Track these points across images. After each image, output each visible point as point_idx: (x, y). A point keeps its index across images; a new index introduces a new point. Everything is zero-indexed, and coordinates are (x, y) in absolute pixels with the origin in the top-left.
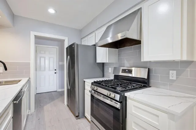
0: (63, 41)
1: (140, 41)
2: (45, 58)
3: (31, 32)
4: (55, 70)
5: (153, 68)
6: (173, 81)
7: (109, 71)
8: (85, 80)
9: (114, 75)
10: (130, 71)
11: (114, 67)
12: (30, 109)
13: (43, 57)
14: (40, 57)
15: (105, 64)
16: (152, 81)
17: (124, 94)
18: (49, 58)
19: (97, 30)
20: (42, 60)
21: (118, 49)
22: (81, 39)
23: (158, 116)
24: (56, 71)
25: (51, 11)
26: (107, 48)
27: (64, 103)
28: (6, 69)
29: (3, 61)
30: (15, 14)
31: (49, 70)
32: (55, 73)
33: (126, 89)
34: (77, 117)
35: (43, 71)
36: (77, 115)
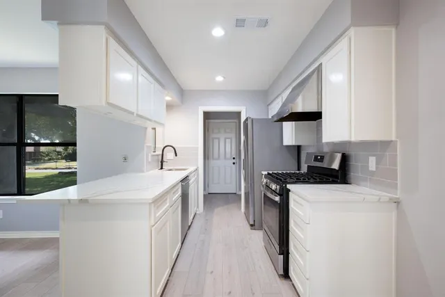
0: (239, 114)
1: (321, 113)
2: (219, 139)
3: (200, 108)
4: (234, 158)
5: (352, 152)
6: (372, 173)
9: (307, 165)
11: (307, 153)
13: (216, 138)
14: (213, 139)
15: (302, 148)
16: (353, 174)
17: (286, 186)
18: (225, 139)
20: (216, 142)
21: (315, 122)
24: (234, 161)
26: (294, 122)
27: (241, 209)
28: (176, 155)
29: (174, 146)
30: (184, 89)
31: (225, 158)
32: (234, 163)
34: (252, 225)
35: (216, 159)
36: (252, 223)
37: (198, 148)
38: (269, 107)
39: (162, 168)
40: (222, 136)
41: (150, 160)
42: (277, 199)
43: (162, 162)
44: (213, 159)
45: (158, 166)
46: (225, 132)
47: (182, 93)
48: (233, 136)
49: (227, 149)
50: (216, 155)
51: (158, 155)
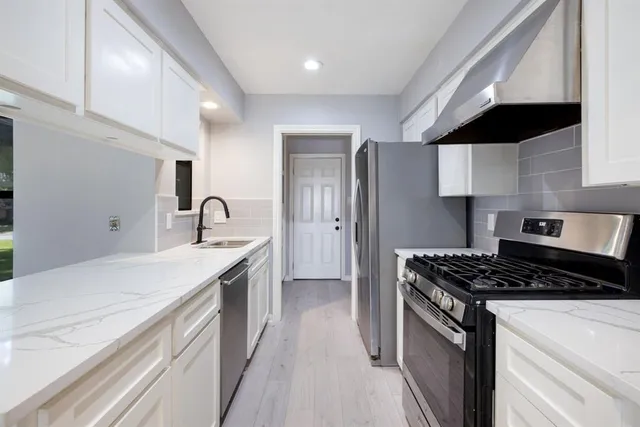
1: (580, 106)
2: (312, 186)
3: (275, 126)
4: (337, 220)
7: (486, 226)
8: (397, 251)
9: (497, 239)
10: (554, 228)
11: (499, 213)
12: (271, 312)
13: (308, 185)
14: (301, 186)
18: (323, 187)
19: (439, 87)
20: (307, 192)
21: (518, 145)
22: (402, 123)
23: (581, 399)
24: (338, 224)
25: (311, 65)
26: (470, 145)
27: (350, 313)
28: (228, 216)
30: (246, 92)
31: (323, 219)
32: (337, 229)
33: (500, 288)
34: (374, 358)
35: (307, 221)
36: (374, 353)
37: (271, 201)
38: (405, 126)
39: (199, 241)
40: (317, 181)
41: (169, 226)
42: (459, 338)
43: (200, 229)
44: (302, 221)
45: (193, 238)
46: (323, 175)
47: (243, 99)
48: (336, 181)
49: (326, 204)
50: (307, 214)
51: (193, 216)
